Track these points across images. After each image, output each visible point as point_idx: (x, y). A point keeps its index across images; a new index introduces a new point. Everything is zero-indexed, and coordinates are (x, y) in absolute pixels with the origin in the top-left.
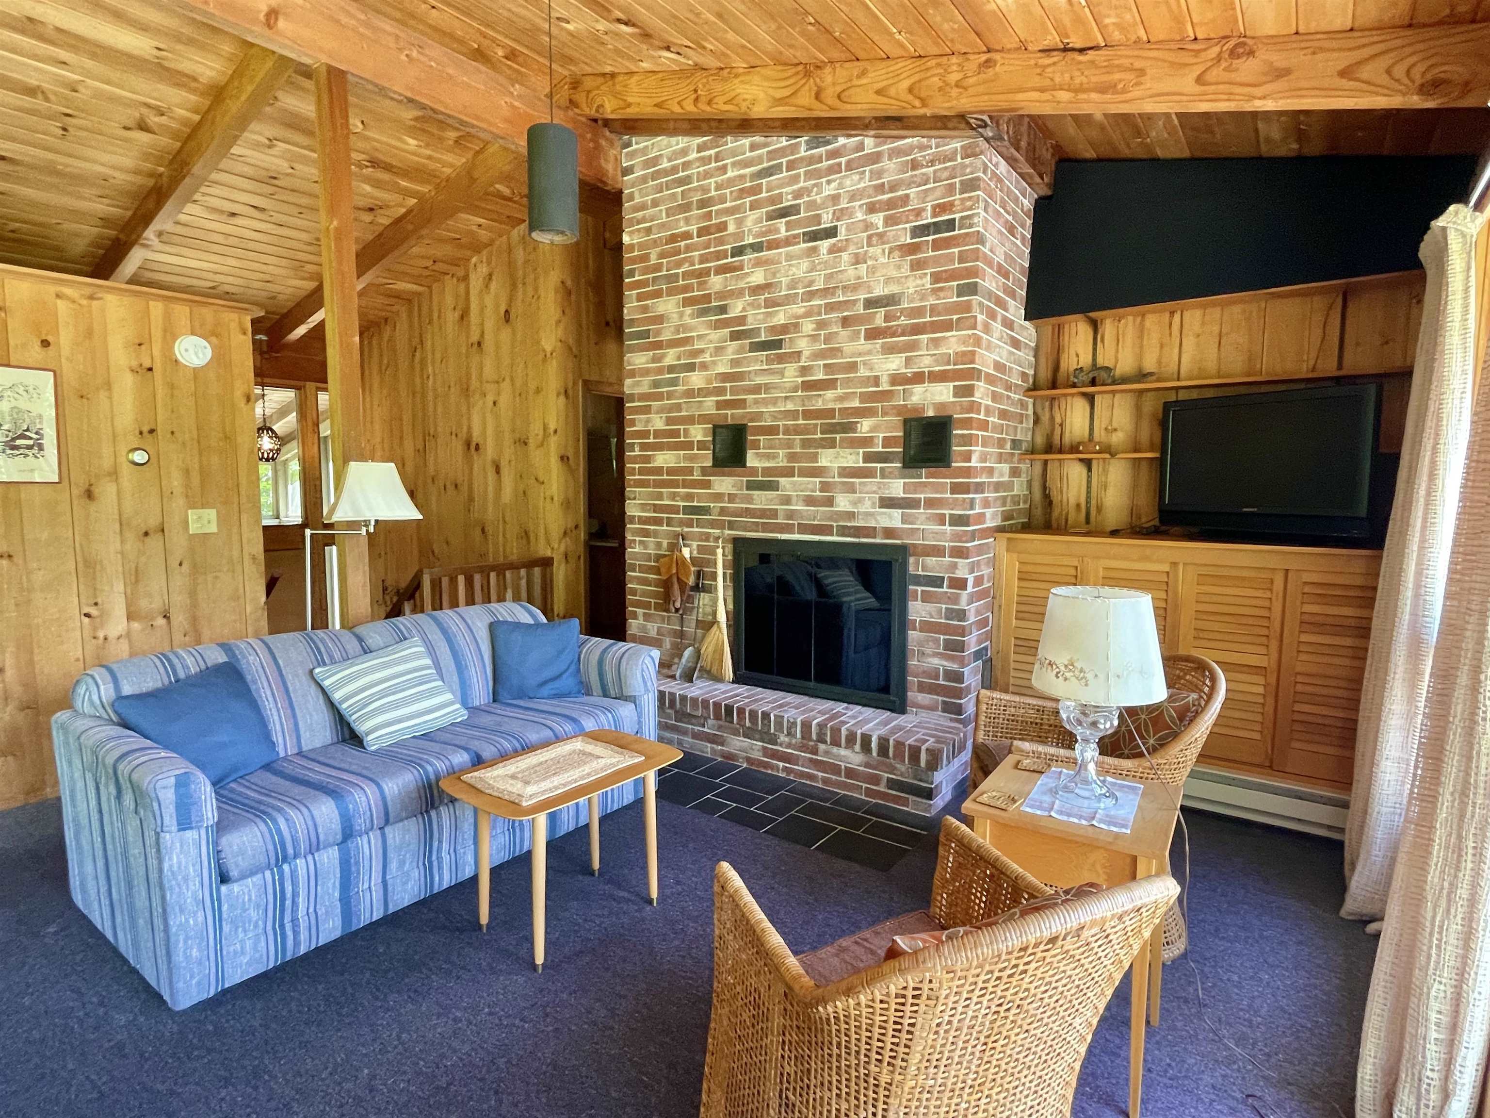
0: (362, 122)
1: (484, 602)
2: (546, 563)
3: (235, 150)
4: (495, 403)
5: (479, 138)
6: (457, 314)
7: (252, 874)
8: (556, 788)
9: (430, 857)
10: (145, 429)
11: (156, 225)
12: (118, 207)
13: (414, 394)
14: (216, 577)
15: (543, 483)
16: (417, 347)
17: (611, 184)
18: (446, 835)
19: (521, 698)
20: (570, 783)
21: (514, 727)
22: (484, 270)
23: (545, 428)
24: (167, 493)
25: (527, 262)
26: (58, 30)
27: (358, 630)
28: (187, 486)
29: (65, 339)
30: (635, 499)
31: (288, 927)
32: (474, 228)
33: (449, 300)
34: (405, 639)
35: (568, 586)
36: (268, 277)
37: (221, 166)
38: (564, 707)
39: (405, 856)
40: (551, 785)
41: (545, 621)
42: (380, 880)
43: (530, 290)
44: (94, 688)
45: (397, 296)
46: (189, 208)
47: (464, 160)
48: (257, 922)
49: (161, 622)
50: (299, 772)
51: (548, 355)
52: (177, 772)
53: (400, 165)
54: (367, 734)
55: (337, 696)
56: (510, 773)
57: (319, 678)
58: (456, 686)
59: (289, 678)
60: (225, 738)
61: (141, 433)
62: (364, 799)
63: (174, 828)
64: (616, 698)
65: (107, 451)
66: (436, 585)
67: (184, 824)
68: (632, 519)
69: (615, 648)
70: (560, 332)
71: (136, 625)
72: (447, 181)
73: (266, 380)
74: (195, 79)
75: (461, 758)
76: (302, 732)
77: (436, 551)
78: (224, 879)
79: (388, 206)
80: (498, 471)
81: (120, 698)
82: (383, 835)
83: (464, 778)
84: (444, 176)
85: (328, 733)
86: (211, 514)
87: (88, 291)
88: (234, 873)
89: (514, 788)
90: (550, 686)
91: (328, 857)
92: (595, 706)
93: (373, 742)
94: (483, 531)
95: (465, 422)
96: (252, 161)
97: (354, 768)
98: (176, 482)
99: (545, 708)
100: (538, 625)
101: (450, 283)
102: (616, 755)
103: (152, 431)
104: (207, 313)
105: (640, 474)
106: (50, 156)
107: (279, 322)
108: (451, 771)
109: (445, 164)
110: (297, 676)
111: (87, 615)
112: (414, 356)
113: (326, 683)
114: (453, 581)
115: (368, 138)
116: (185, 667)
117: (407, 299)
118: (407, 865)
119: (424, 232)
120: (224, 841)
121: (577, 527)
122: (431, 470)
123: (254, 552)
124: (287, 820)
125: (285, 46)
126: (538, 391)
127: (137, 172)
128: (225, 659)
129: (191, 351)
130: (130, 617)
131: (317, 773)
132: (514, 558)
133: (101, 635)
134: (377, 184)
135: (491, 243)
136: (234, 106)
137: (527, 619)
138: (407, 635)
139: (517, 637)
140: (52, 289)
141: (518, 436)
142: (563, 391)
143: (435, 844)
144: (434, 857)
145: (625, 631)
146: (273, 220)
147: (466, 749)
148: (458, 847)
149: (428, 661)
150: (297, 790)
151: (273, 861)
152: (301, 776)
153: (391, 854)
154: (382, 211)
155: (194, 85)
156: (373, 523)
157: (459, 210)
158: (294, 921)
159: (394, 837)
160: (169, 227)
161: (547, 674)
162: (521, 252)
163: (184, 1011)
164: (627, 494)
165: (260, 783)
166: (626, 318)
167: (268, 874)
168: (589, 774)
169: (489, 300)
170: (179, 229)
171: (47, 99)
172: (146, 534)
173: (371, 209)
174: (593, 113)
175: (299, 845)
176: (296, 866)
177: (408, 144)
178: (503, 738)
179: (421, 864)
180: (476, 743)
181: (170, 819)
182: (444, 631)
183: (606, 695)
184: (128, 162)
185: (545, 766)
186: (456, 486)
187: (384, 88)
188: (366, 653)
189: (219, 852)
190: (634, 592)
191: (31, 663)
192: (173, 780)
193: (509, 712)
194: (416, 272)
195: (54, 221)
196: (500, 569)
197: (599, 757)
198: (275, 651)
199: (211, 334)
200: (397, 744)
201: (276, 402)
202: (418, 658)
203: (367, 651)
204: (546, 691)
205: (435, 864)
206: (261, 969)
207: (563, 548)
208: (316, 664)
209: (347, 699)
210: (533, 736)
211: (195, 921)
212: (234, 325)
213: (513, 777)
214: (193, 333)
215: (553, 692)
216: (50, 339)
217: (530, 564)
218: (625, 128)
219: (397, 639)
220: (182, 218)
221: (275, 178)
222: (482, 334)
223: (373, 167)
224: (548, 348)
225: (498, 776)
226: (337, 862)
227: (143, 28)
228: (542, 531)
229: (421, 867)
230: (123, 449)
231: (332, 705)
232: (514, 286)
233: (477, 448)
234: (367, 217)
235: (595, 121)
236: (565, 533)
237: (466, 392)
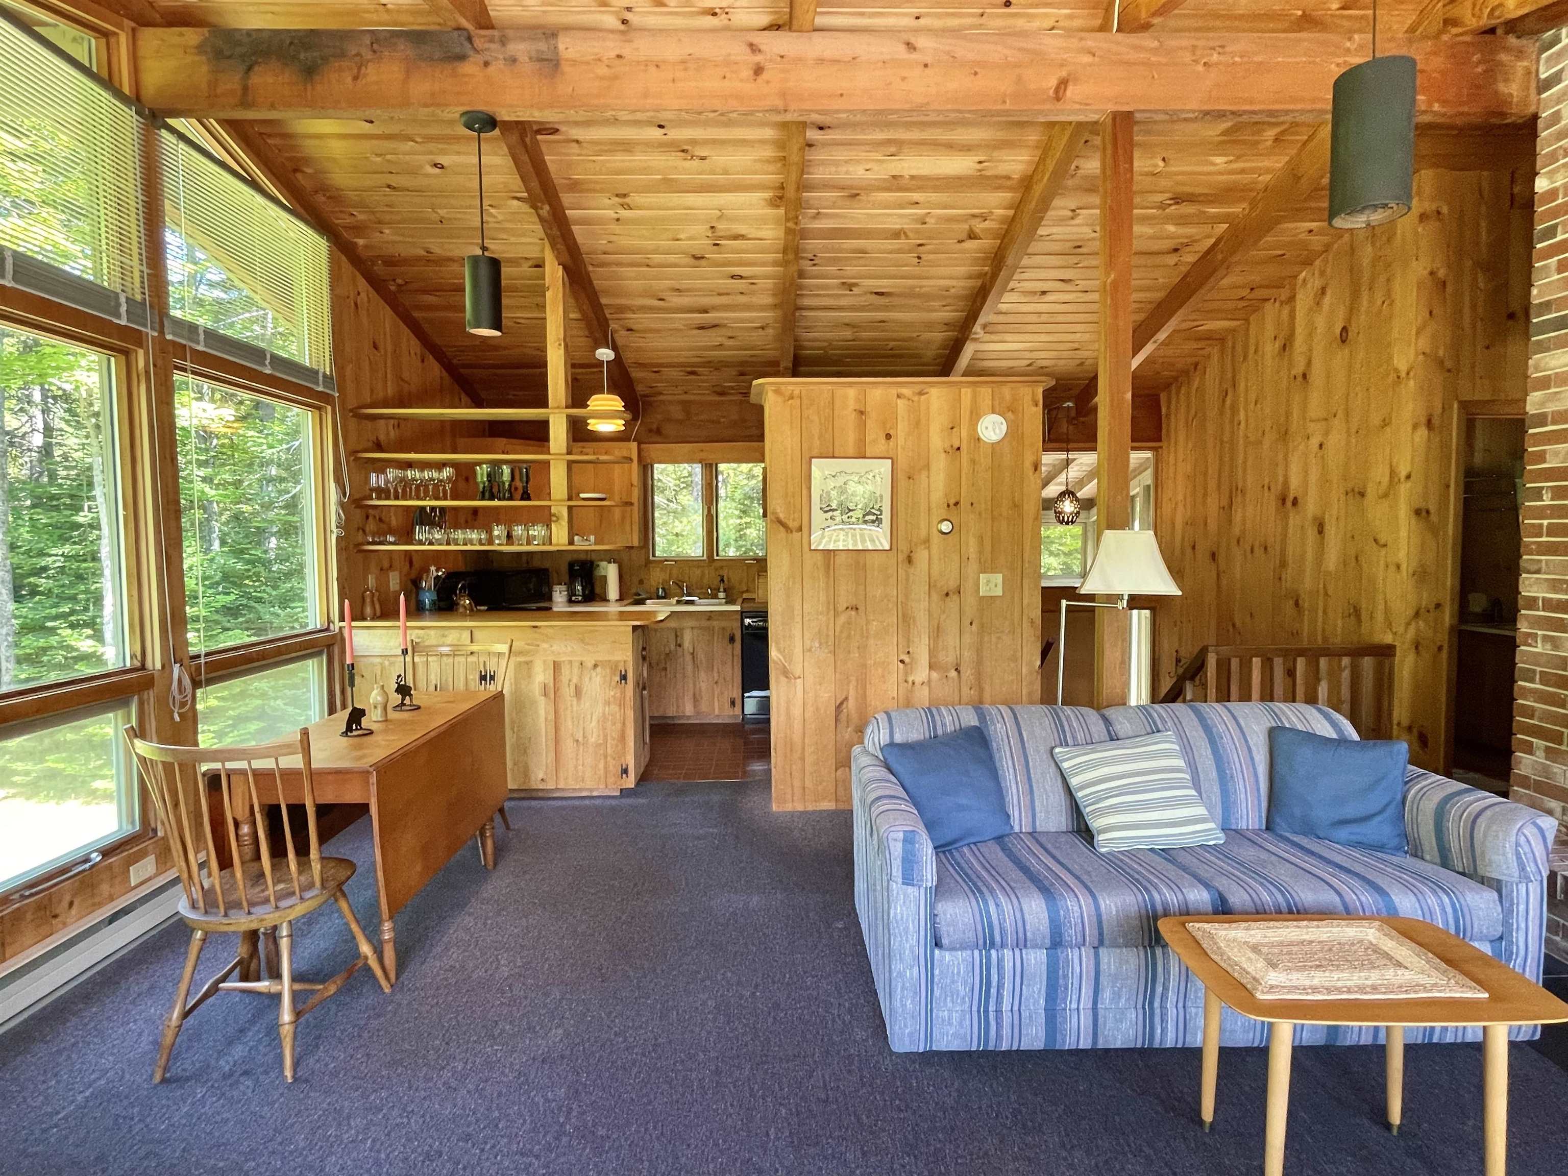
0: (1164, 159)
1: (1262, 699)
2: (1385, 652)
3: (1041, 231)
4: (1321, 446)
5: (1303, 124)
6: (1278, 344)
7: (963, 948)
8: (1315, 990)
9: (1151, 1003)
10: (952, 502)
11: (981, 320)
12: (957, 311)
13: (1222, 442)
14: (999, 638)
15: (1385, 546)
16: (1226, 391)
17: (1517, 112)
18: (1172, 984)
19: (1305, 834)
20: (1339, 990)
21: (1282, 874)
22: (1316, 283)
23: (1393, 473)
24: (964, 558)
25: (1376, 260)
26: (912, 177)
27: (1108, 712)
28: (981, 552)
29: (901, 430)
30: (1538, 572)
31: (992, 1015)
32: (1303, 236)
33: (1270, 329)
34: (1158, 731)
35: (1417, 686)
36: (1076, 345)
37: (1030, 251)
38: (1366, 865)
39: (1120, 989)
40: (1307, 983)
41: (1355, 736)
42: (1090, 1006)
43: (1379, 298)
44: (876, 731)
45: (1209, 337)
46: (1007, 297)
47: (1287, 158)
48: (964, 998)
49: (953, 674)
50: (1024, 854)
51: (1403, 375)
52: (906, 828)
53: (1206, 191)
54: (1099, 833)
55: (1074, 782)
56: (1253, 941)
57: (1059, 758)
58: (1216, 798)
59: (1030, 751)
60: (964, 801)
61: (948, 506)
62: (1076, 908)
63: (900, 880)
64: (1463, 874)
65: (923, 525)
66: (1223, 666)
67: (908, 880)
68: (1532, 603)
69: (1468, 798)
70: (1424, 343)
71: (935, 675)
72: (1266, 190)
73: (1071, 446)
74: (1008, 178)
75: (1199, 896)
76: (1038, 809)
77: (1238, 623)
78: (938, 944)
79: (1196, 241)
80: (1321, 531)
81: (892, 744)
82: (1097, 956)
83: (1189, 926)
84: (1261, 186)
85: (1063, 819)
86: (998, 578)
87: (917, 388)
88: (945, 941)
89: (1254, 966)
90: (1355, 828)
91: (1035, 958)
92: (1424, 879)
93: (1106, 842)
94: (1297, 604)
95: (1280, 471)
96: (1061, 237)
97: (1076, 868)
98: (972, 549)
99: (1338, 859)
100: (1342, 742)
101: (1270, 309)
102: (1434, 973)
103: (956, 504)
104: (1006, 391)
105: (1548, 535)
106: (910, 282)
107: (1088, 385)
108: (1183, 907)
109: (1260, 172)
110: (1039, 752)
111: (902, 661)
112: (1224, 401)
113: (1065, 765)
114: (1246, 667)
115: (1169, 175)
116: (944, 725)
117: (1219, 339)
118: (1123, 1000)
119: (1235, 258)
120: (940, 907)
121: (1438, 606)
122: (1237, 530)
123: (1033, 616)
124: (997, 905)
125: (1076, 112)
126: (1385, 423)
127: (970, 277)
128: (977, 724)
129: (990, 428)
130: (931, 667)
131: (1040, 862)
132: (1337, 641)
133: (910, 679)
134: (1181, 221)
135: (1327, 248)
136: (1038, 190)
137: (1324, 729)
138: (1160, 727)
139: (1306, 752)
140: (894, 391)
141: (1350, 486)
142: (1423, 420)
143: (1159, 989)
144: (1157, 1004)
145: (1509, 769)
146: (1079, 288)
147: (1207, 886)
148: (1189, 1004)
149: (1180, 763)
150: (1016, 874)
151: (981, 942)
152: (1023, 860)
153: (1104, 980)
154: (1188, 249)
155: (1009, 183)
156: (1126, 597)
157: (1278, 221)
158: (998, 1012)
159: (1109, 963)
160: (992, 318)
161: (1350, 811)
162: (1369, 249)
163: (899, 1055)
164: (1522, 564)
165: (987, 855)
166: (1536, 302)
167: (976, 953)
168: (1375, 988)
169: (1320, 322)
170: (1001, 318)
171: (907, 237)
172: (947, 594)
173: (1176, 250)
174: (1485, 22)
175: (1006, 934)
176: (1003, 955)
177: (1215, 165)
178: (1262, 884)
179: (1140, 1006)
180: (1225, 881)
181: (897, 872)
182: (1207, 729)
183: (1445, 862)
184: (962, 270)
185: (1307, 948)
186: (1266, 548)
187: (1175, 112)
188: (1112, 740)
189: (936, 915)
190: (1529, 712)
191: (865, 696)
192: (901, 835)
193: (1282, 849)
194: (1230, 305)
195: (915, 335)
196: (1314, 655)
197: (1399, 965)
198: (1022, 725)
199: (1008, 410)
200: (1130, 854)
201: (1087, 465)
202: (1168, 757)
203: (1113, 738)
204: (1343, 833)
205: (1158, 1011)
206: (964, 1048)
207: (1411, 633)
208: (1058, 742)
209: (1082, 788)
210: (1307, 895)
211: (911, 974)
212: (1028, 398)
213: (1255, 949)
214: (993, 412)
215: (1353, 838)
216: (891, 432)
217: (1358, 652)
218: (1546, 20)
219: (1149, 730)
220: (1003, 307)
221: (1079, 247)
222: (1309, 363)
223: (1178, 203)
224: (1403, 367)
225: (1235, 940)
226: (1044, 967)
227: (967, 148)
228: (1381, 607)
229: (1140, 1011)
230: (935, 521)
231: (1069, 792)
232: (1355, 295)
233: (1295, 502)
234: (1172, 260)
235: (1492, 31)
236: (1417, 614)
237: (1284, 435)
